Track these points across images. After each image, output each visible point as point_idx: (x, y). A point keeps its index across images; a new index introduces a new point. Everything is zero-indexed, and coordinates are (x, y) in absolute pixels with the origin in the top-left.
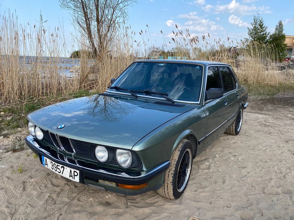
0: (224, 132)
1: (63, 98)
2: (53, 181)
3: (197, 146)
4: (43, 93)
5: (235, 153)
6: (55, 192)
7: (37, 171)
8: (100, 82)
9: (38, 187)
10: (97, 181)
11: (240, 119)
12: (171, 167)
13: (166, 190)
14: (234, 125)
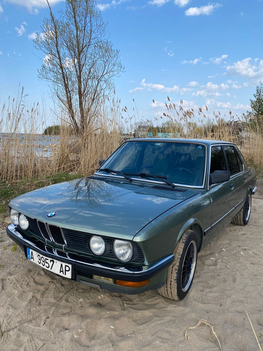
0: (230, 222)
1: (40, 181)
2: (36, 279)
3: (202, 238)
4: (16, 176)
5: (244, 246)
6: (38, 291)
7: (17, 266)
8: (82, 163)
9: (18, 285)
10: (91, 277)
11: (249, 206)
12: (175, 262)
13: (169, 289)
14: (242, 214)
